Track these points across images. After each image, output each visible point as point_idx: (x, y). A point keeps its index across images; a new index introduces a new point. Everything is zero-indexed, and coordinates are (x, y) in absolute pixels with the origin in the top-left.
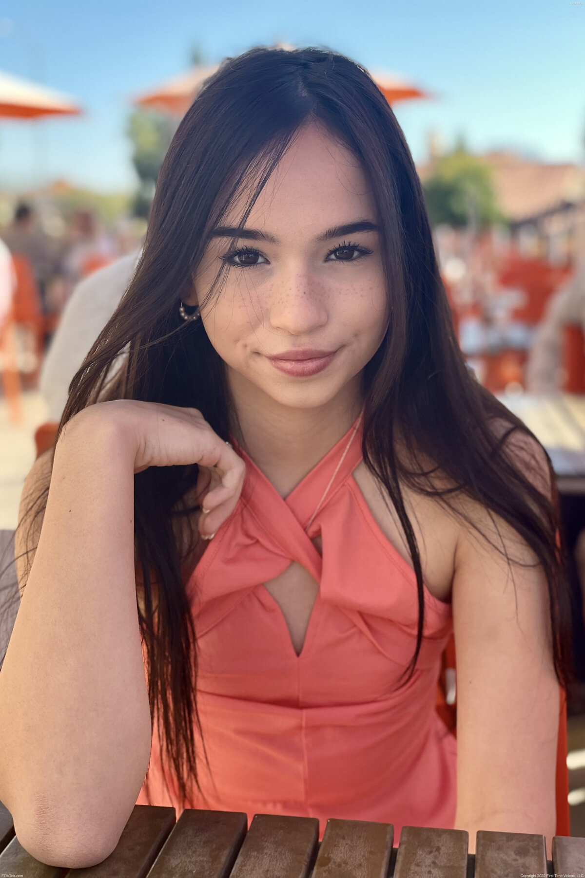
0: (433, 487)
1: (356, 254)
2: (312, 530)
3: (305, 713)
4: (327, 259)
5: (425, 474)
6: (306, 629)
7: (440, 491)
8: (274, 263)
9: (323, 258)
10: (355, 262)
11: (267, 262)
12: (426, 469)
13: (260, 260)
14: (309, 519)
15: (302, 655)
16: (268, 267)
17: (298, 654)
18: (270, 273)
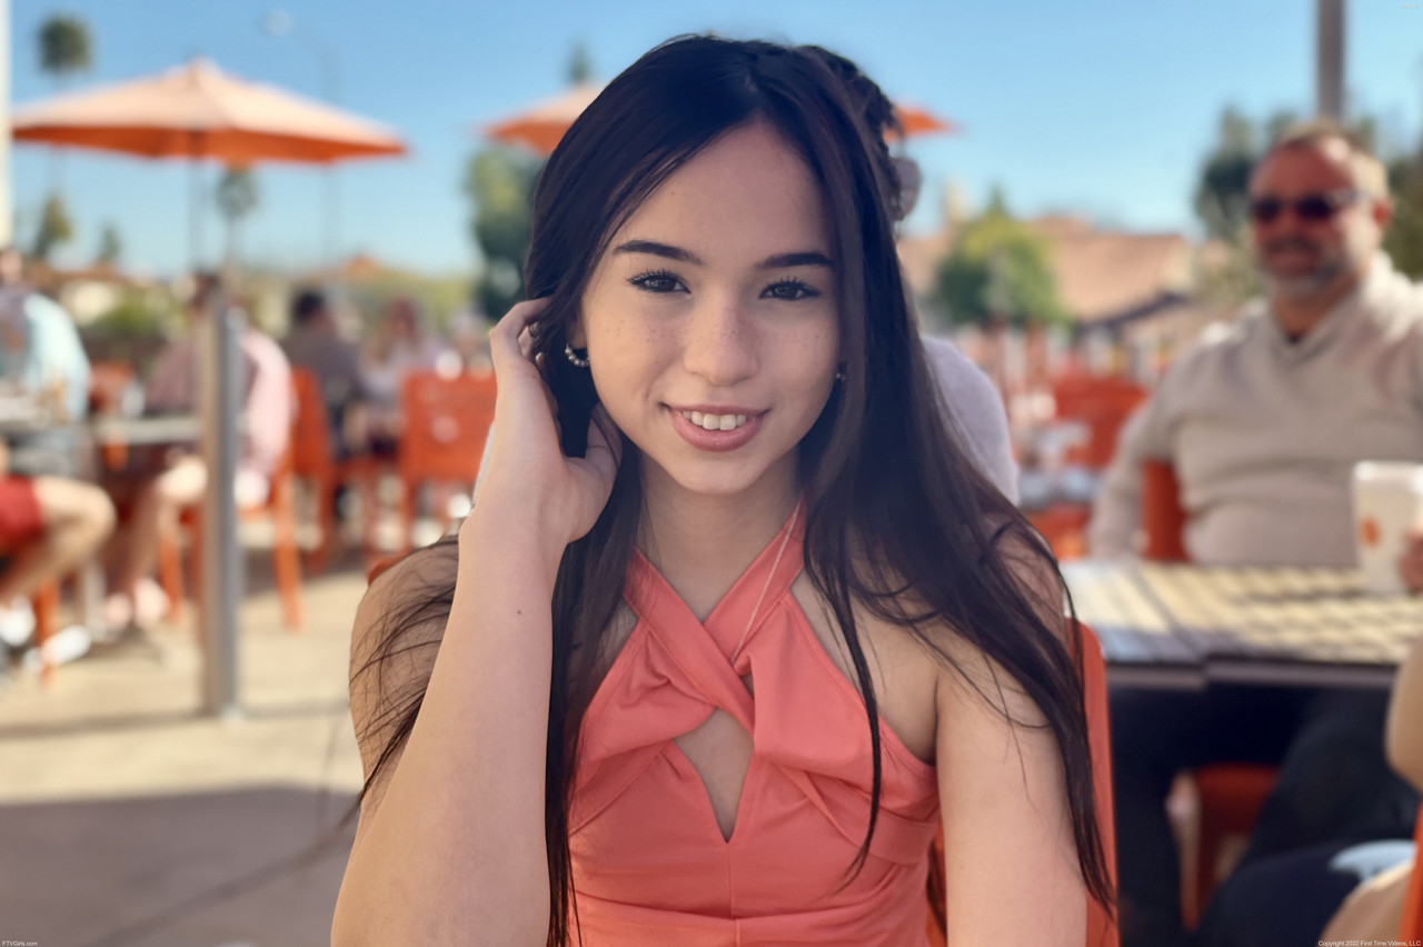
0: (902, 612)
1: (799, 293)
2: (740, 663)
3: (738, 923)
4: (763, 295)
5: (892, 595)
6: (738, 804)
7: (911, 618)
8: (694, 291)
9: (758, 292)
10: (798, 303)
11: (687, 290)
12: (894, 590)
13: (677, 287)
14: (735, 651)
15: (732, 841)
16: (688, 296)
17: (727, 841)
18: (690, 305)
